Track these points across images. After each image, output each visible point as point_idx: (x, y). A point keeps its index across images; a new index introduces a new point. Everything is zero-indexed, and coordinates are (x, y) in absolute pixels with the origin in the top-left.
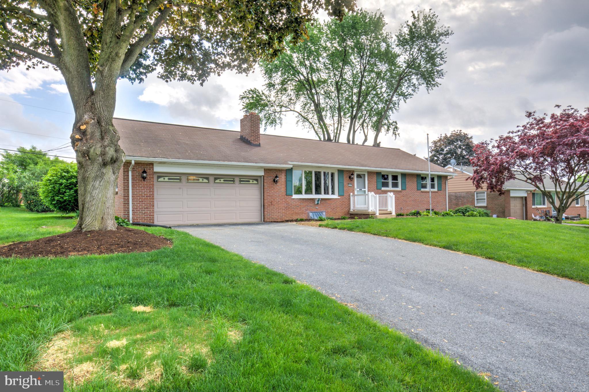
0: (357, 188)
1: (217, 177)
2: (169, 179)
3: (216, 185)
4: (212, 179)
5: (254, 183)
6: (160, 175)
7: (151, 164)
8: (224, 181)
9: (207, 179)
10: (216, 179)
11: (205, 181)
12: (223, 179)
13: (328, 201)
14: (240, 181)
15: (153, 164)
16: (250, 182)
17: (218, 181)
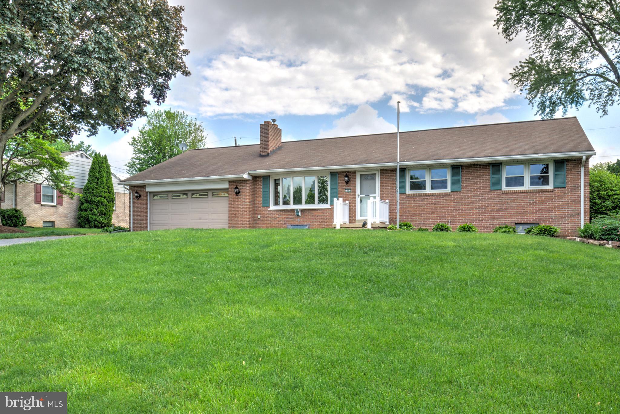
0: (361, 194)
1: (194, 192)
2: (160, 197)
3: (193, 199)
4: (189, 194)
5: (225, 195)
6: (154, 194)
7: (144, 186)
8: (200, 195)
9: (186, 194)
10: (193, 194)
11: (185, 196)
12: (198, 194)
13: (314, 212)
14: (213, 195)
15: (145, 186)
16: (222, 195)
17: (194, 196)
